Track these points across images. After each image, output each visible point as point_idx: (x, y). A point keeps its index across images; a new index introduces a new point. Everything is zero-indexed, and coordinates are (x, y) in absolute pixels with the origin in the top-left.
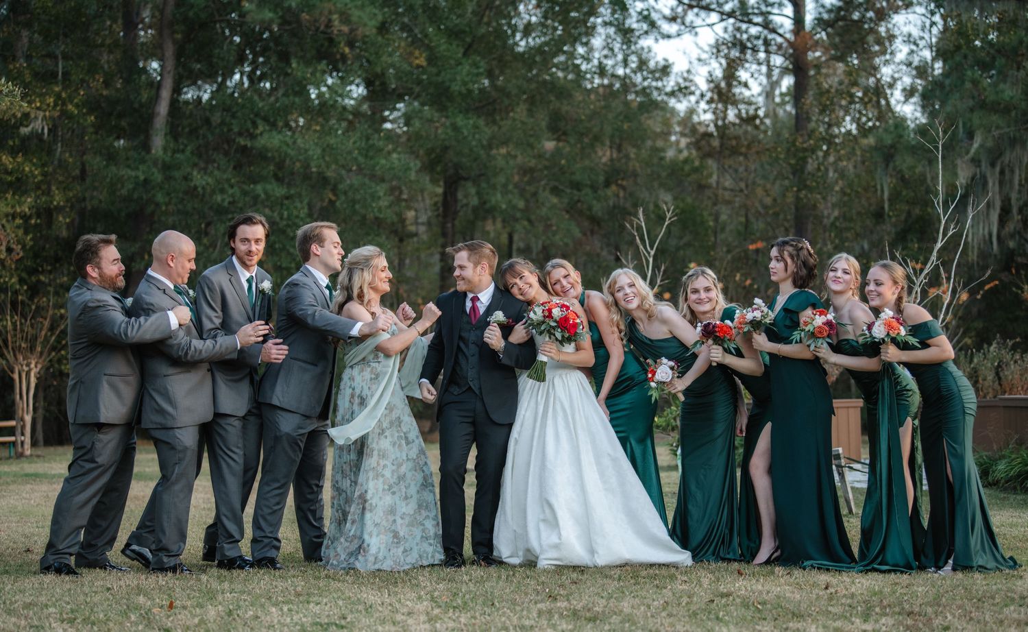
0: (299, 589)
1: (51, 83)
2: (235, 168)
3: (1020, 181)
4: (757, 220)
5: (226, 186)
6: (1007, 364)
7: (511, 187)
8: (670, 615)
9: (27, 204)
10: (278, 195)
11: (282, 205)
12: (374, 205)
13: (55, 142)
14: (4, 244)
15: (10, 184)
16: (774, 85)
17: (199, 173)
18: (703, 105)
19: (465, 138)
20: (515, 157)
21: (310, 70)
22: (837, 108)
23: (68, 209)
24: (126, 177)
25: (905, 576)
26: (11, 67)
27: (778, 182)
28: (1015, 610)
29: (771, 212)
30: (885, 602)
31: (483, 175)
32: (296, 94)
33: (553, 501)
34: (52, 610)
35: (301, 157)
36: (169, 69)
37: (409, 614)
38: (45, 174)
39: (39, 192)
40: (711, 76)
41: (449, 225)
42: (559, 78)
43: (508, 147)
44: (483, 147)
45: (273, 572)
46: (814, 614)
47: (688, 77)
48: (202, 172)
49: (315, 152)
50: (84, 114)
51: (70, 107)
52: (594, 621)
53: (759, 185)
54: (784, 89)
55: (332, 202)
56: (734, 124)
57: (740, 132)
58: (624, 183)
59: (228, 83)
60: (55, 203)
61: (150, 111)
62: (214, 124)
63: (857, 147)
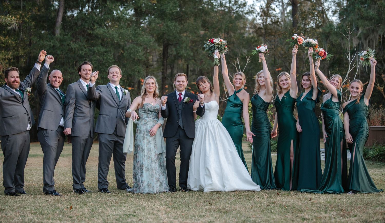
0: (117, 201)
1: (18, 10)
2: (86, 41)
3: (376, 45)
4: (279, 59)
5: (83, 48)
6: (372, 114)
7: (188, 48)
8: (254, 211)
9: (10, 55)
10: (102, 51)
11: (104, 54)
12: (138, 55)
13: (20, 31)
14: (2, 69)
15: (4, 47)
16: (284, 9)
17: (73, 43)
18: (258, 17)
19: (171, 30)
20: (190, 36)
21: (114, 5)
22: (308, 18)
23: (25, 56)
24: (46, 45)
25: (339, 195)
26: (4, 4)
27: (286, 45)
28: (380, 209)
29: (284, 56)
30: (332, 206)
31: (178, 43)
32: (109, 14)
33: (209, 168)
34: (27, 209)
35: (110, 37)
36: (62, 5)
37: (158, 210)
38: (16, 44)
39: (14, 50)
40: (261, 6)
41: (165, 62)
42: (205, 7)
43: (187, 33)
44: (178, 33)
45: (106, 194)
46: (307, 210)
47: (253, 6)
48: (74, 43)
49: (116, 35)
50: (31, 22)
51: (26, 19)
52: (227, 213)
53: (279, 47)
54: (288, 11)
55: (122, 54)
56: (270, 24)
57: (272, 27)
58: (230, 46)
59: (84, 10)
60: (20, 54)
61: (55, 20)
62: (79, 25)
63: (315, 33)
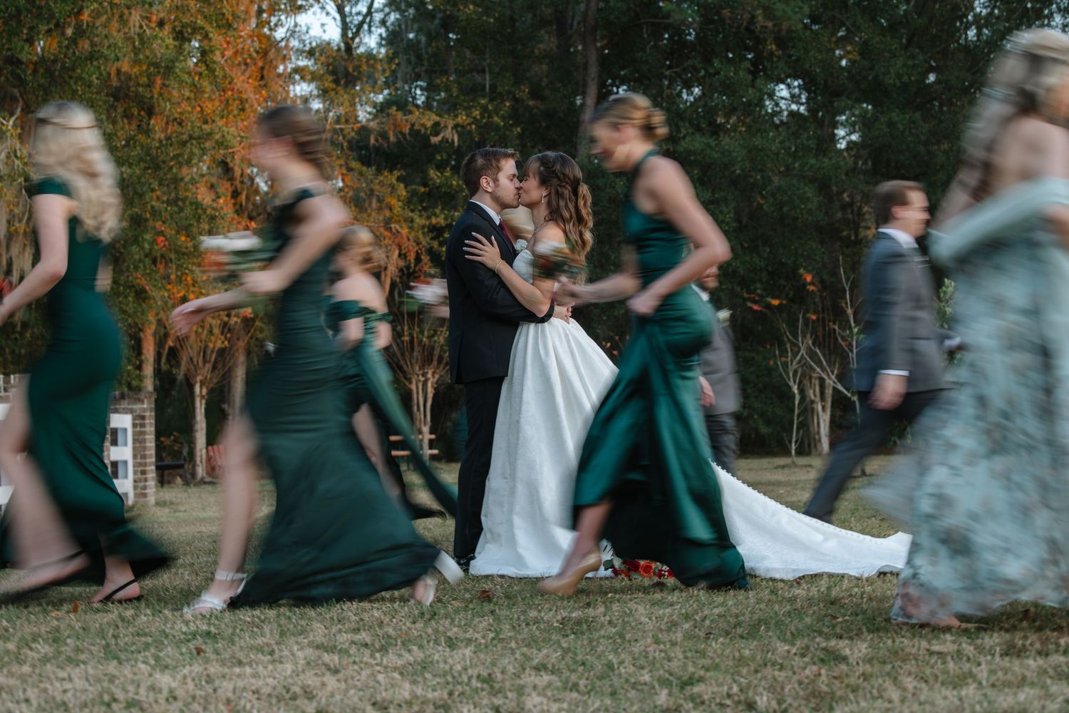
1: (478, 96)
12: (803, 207)
19: (900, 134)
21: (732, 69)
35: (724, 160)
44: (921, 142)
49: (740, 154)
51: (496, 119)
